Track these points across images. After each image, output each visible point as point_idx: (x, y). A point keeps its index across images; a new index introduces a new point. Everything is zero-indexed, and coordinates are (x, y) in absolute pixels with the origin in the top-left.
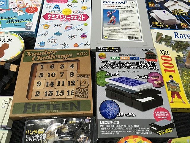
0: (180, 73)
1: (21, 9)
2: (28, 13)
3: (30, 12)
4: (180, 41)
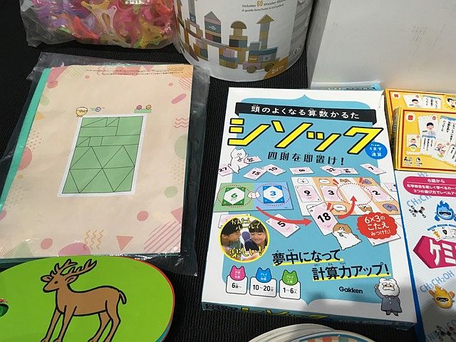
1: (342, 221)
2: (372, 240)
3: (373, 234)
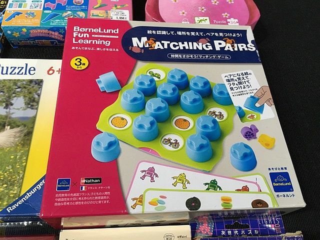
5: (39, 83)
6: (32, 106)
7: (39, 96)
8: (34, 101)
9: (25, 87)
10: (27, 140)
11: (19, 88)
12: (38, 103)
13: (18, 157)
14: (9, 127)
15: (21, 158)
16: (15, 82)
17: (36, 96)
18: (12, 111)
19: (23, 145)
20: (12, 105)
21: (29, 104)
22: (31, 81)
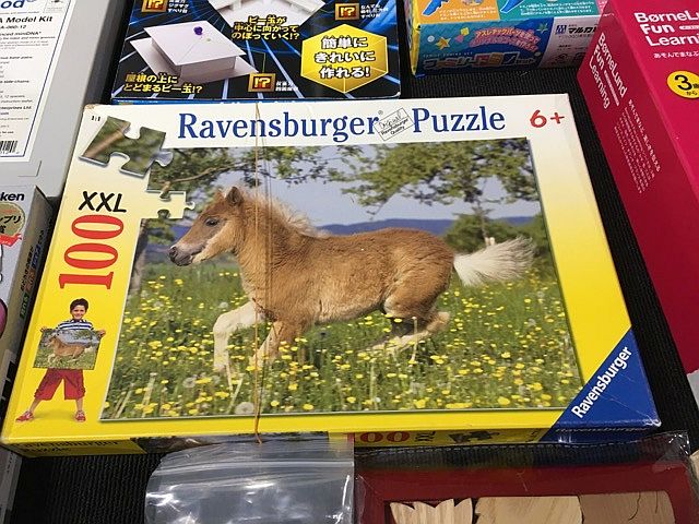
0: (130, 287)
4: (195, 150)
5: (522, 145)
6: (525, 193)
7: (532, 171)
8: (524, 182)
9: (493, 156)
10: (545, 263)
11: (481, 157)
12: (535, 186)
13: (540, 300)
14: (492, 239)
15: (548, 302)
16: (469, 146)
17: (527, 174)
18: (485, 206)
19: (542, 275)
20: (479, 193)
21: (516, 190)
22: (502, 143)
